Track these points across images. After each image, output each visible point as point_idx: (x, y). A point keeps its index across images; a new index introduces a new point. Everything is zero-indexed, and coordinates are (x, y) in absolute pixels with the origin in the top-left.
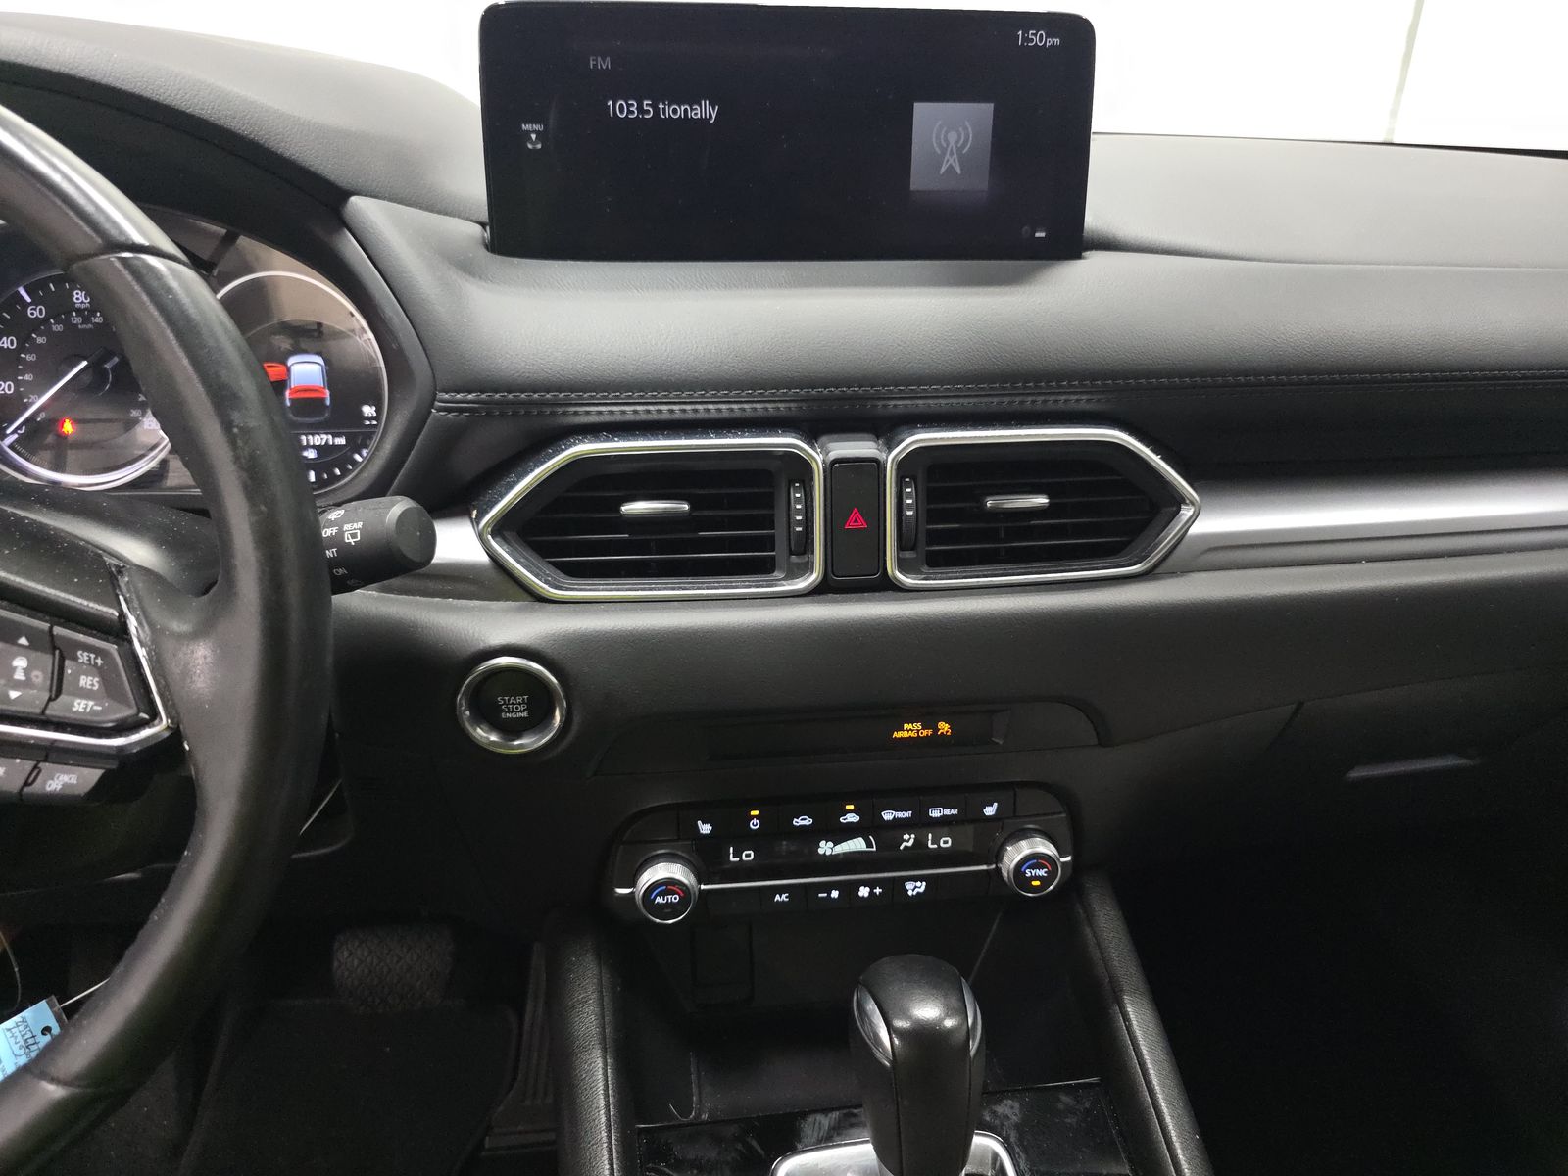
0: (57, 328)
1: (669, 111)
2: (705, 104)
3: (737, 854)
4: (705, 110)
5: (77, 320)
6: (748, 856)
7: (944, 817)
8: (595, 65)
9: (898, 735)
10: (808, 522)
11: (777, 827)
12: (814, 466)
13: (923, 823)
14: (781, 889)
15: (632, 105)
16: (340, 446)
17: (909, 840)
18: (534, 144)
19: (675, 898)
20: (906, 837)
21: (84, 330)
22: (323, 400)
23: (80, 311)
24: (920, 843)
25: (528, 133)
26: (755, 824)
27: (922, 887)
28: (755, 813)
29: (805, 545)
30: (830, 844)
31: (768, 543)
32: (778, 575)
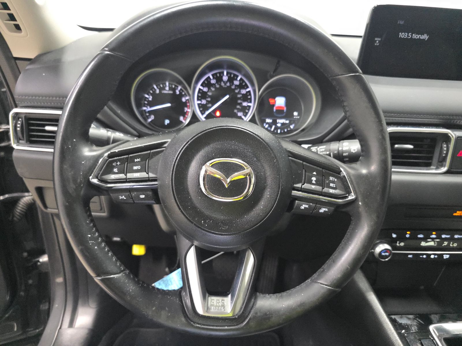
0: (218, 86)
1: (415, 36)
2: (426, 35)
3: (399, 243)
4: (425, 37)
5: (223, 84)
6: (402, 244)
7: (458, 238)
8: (399, 23)
9: (455, 214)
10: (447, 154)
11: (414, 237)
12: (452, 138)
13: (452, 239)
14: (410, 254)
15: (406, 34)
16: (287, 124)
17: (446, 243)
18: (377, 44)
19: (387, 254)
20: (445, 242)
21: (225, 88)
22: (283, 110)
23: (224, 82)
24: (449, 244)
25: (376, 41)
26: (408, 236)
27: (448, 256)
28: (408, 233)
29: (444, 159)
30: (424, 243)
31: (431, 158)
32: (432, 167)
